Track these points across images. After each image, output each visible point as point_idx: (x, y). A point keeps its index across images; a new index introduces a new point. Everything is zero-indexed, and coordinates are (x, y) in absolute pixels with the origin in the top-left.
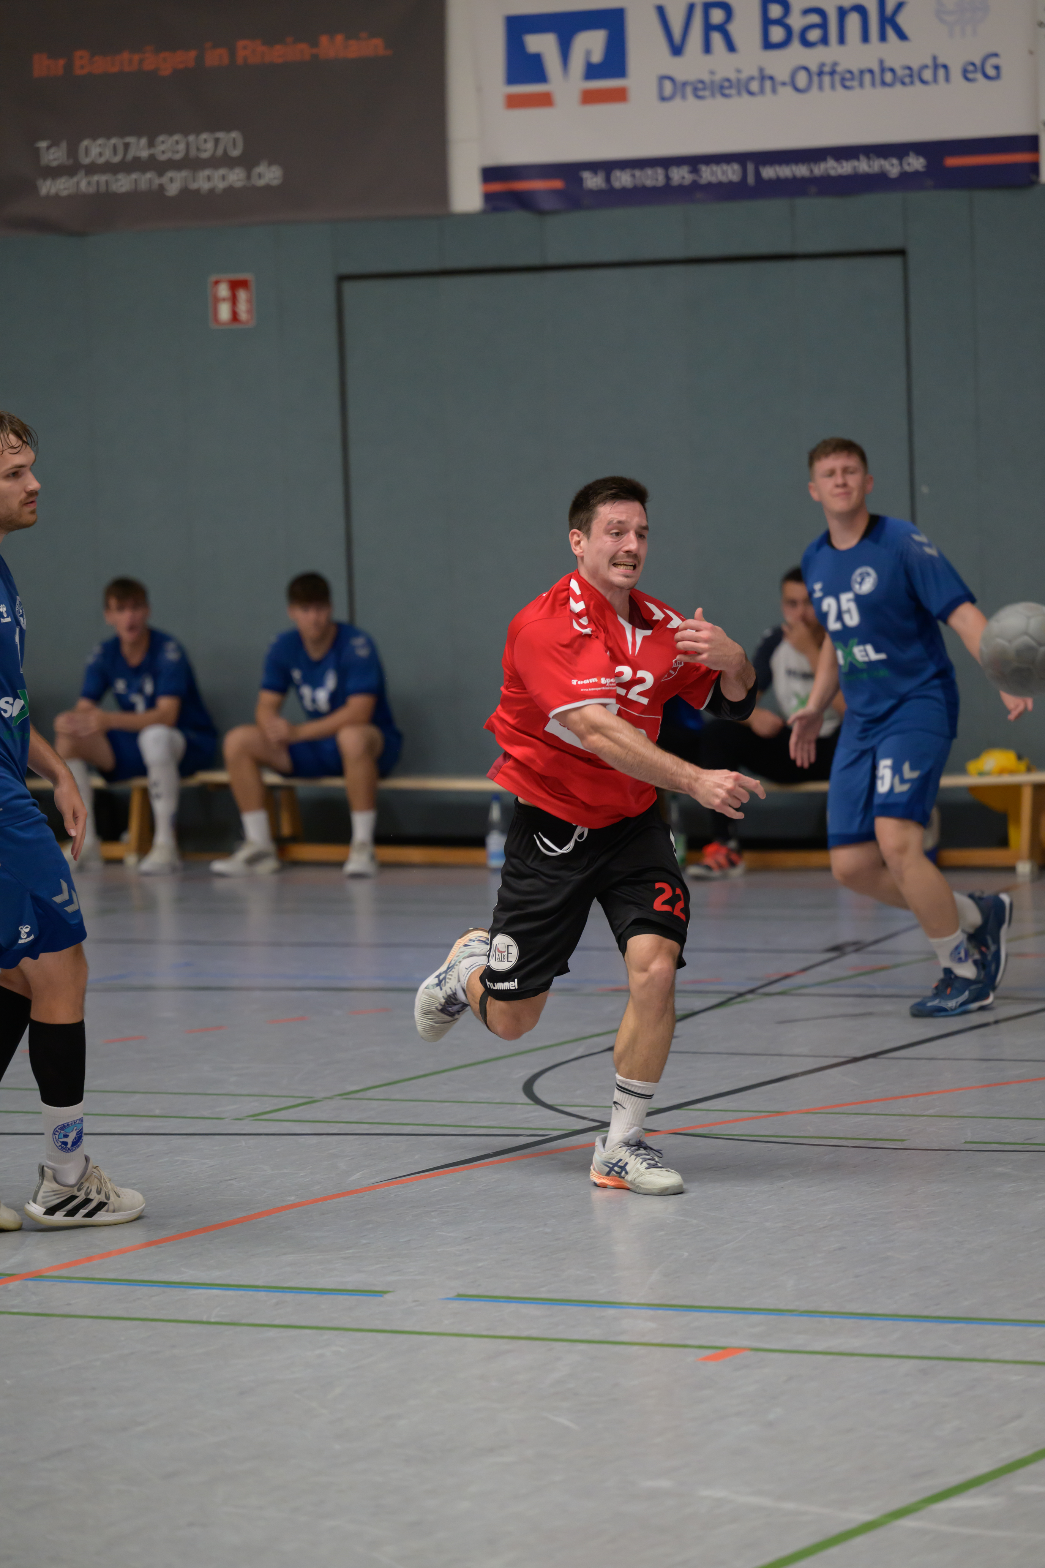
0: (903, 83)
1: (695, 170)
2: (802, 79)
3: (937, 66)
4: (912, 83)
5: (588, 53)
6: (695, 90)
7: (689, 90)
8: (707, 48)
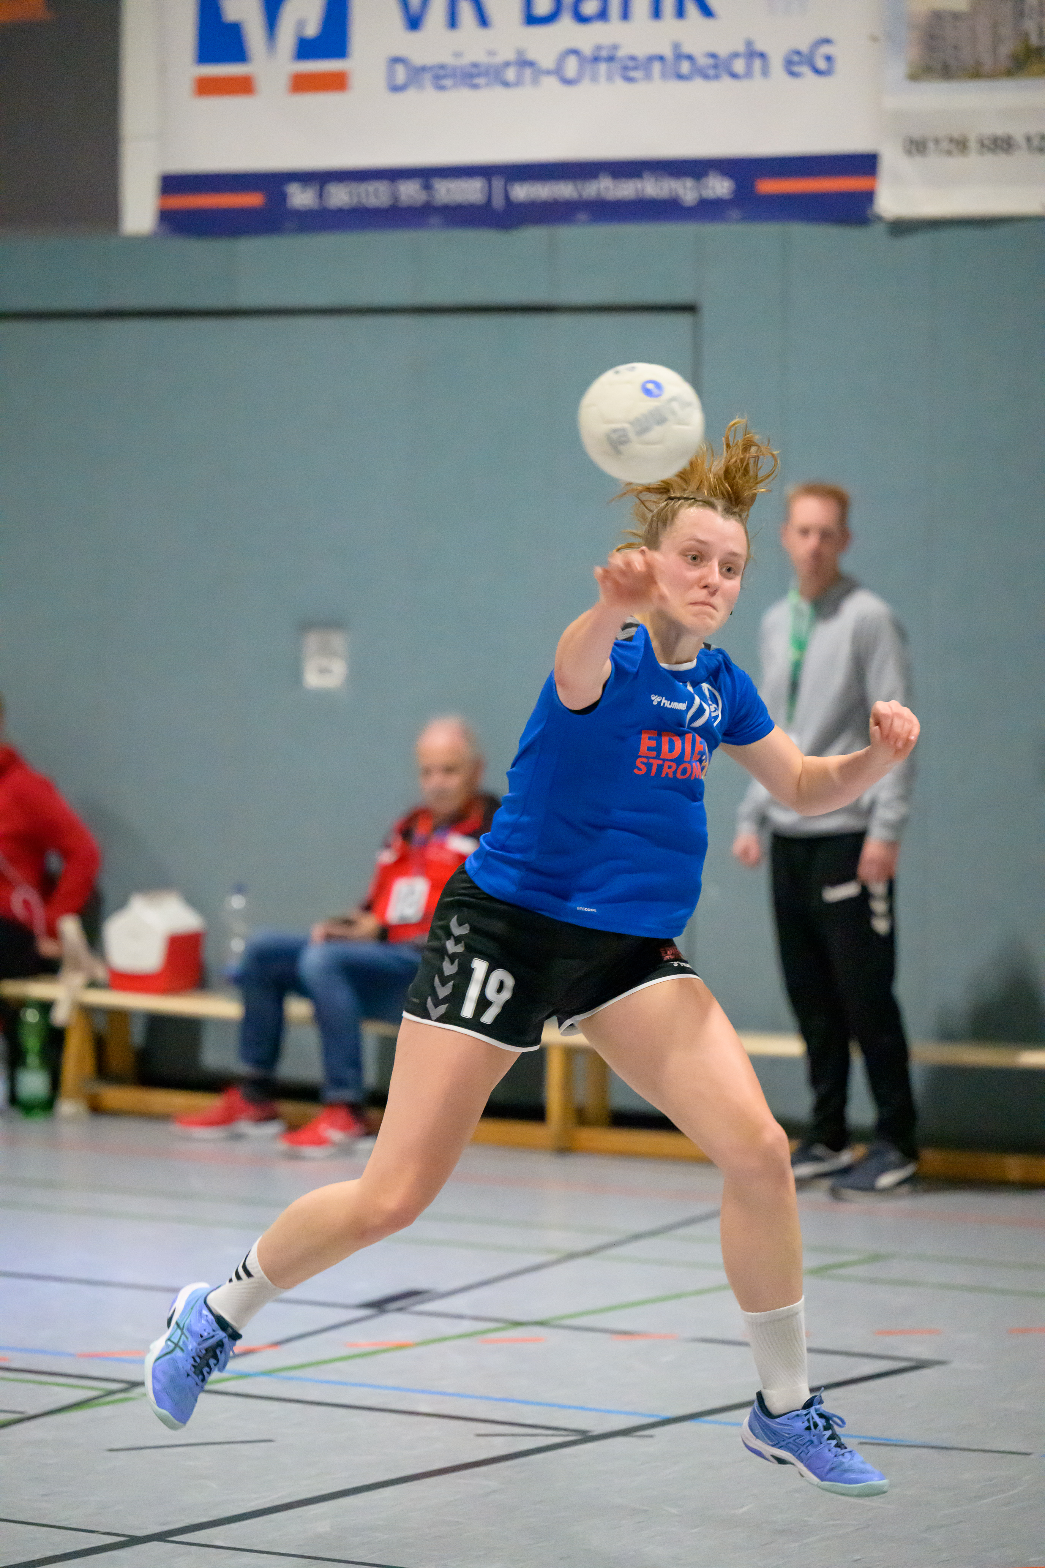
0: (706, 77)
1: (427, 187)
2: (571, 67)
3: (754, 54)
4: (717, 77)
5: (301, 24)
6: (437, 78)
7: (427, 78)
8: (453, 21)
